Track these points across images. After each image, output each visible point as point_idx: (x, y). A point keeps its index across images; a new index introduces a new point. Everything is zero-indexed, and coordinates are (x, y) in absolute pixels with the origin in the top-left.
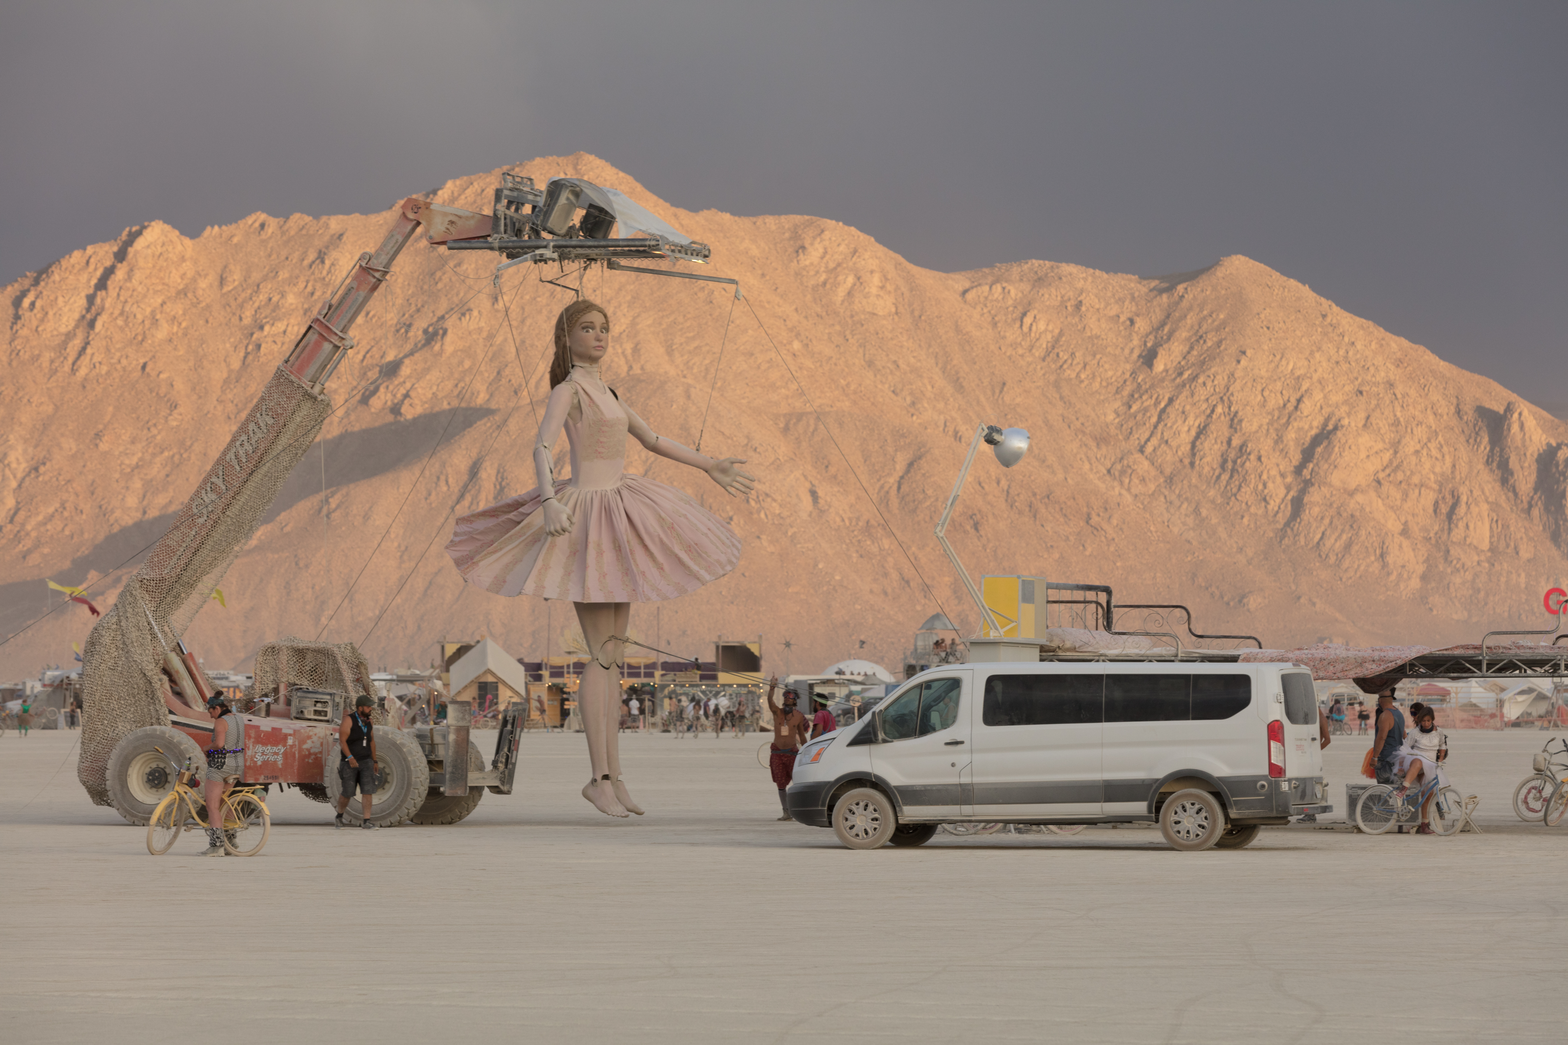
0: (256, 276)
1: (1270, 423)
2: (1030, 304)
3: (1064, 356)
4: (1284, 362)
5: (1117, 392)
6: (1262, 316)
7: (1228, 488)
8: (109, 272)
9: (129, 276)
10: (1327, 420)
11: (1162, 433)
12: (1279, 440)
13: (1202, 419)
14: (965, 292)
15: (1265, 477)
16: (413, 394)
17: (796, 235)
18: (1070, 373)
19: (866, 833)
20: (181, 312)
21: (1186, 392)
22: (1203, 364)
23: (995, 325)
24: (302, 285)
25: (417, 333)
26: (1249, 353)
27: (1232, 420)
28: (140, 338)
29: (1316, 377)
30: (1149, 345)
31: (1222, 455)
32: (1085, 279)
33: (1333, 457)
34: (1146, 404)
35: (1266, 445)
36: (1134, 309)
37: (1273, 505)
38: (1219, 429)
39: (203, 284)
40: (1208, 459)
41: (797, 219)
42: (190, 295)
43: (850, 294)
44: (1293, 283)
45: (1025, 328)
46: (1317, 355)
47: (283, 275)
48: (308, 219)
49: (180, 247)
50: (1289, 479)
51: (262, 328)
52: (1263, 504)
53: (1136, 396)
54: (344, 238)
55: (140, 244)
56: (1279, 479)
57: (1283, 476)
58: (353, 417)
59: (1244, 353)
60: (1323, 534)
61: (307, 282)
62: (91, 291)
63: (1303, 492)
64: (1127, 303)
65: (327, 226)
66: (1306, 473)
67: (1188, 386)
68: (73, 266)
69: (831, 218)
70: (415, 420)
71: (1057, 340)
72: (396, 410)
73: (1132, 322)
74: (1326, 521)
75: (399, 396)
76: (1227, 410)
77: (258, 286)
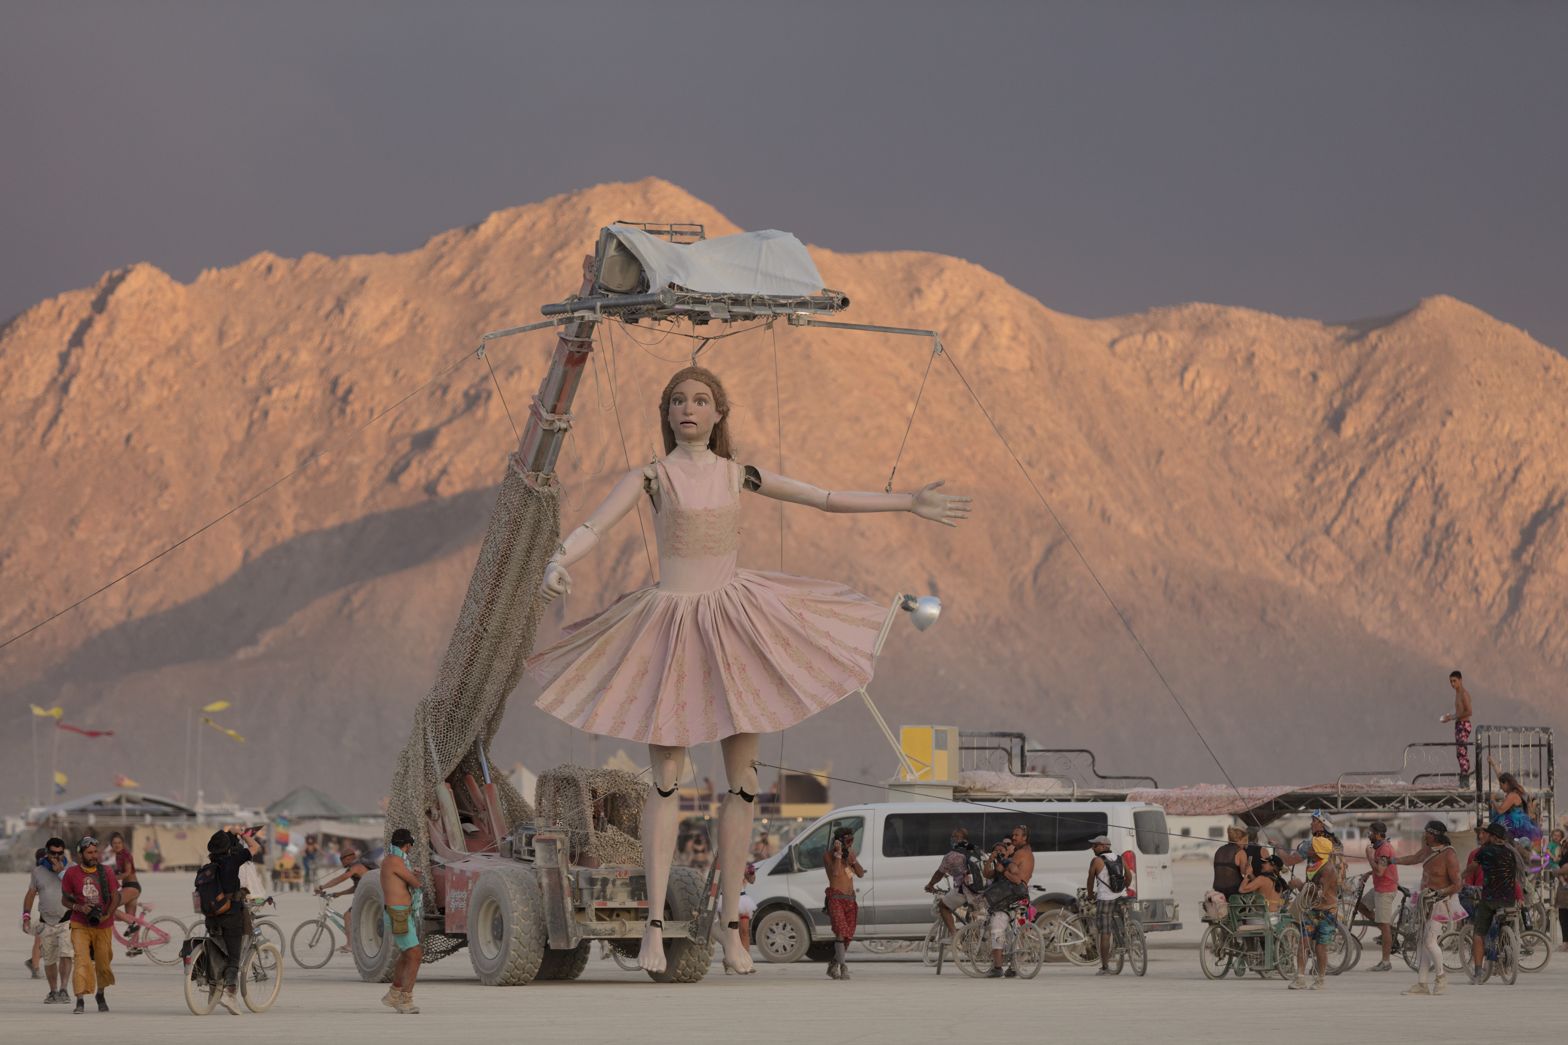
0: (262, 329)
1: (1483, 498)
2: (1192, 356)
3: (1233, 419)
4: (1498, 424)
5: (1298, 461)
6: (1472, 369)
7: (1433, 576)
8: (86, 325)
9: (110, 329)
10: (1551, 494)
11: (1352, 510)
12: (1493, 518)
13: (1399, 494)
14: (1113, 343)
15: (1476, 562)
16: (451, 469)
17: (910, 276)
18: (1240, 440)
19: (785, 949)
20: (172, 373)
21: (1380, 462)
22: (1400, 428)
23: (1149, 382)
24: (317, 339)
25: (456, 396)
26: (1457, 413)
27: (1436, 495)
28: (123, 404)
29: (1537, 442)
30: (1336, 404)
31: (1425, 537)
32: (1258, 327)
33: (1558, 538)
34: (1333, 475)
35: (1477, 525)
36: (1317, 361)
37: (1486, 597)
38: (1421, 505)
39: (198, 339)
40: (1408, 541)
41: (911, 256)
42: (183, 352)
43: (975, 346)
44: (1509, 329)
45: (1186, 386)
46: (1539, 416)
47: (295, 327)
48: (324, 260)
49: (170, 295)
50: (1506, 565)
51: (269, 391)
52: (1474, 595)
53: (1321, 466)
54: (368, 283)
55: (122, 291)
56: (1493, 566)
57: (1498, 561)
58: (379, 498)
59: (1450, 413)
60: (1547, 631)
61: (324, 336)
62: (64, 348)
63: (1522, 580)
64: (1309, 355)
65: (347, 269)
66: (1526, 558)
67: (1382, 454)
68: (42, 319)
69: (952, 254)
70: (455, 498)
71: (1224, 401)
72: (430, 488)
73: (1315, 377)
74: (1551, 616)
75: (435, 472)
76: (1430, 483)
77: (265, 341)
